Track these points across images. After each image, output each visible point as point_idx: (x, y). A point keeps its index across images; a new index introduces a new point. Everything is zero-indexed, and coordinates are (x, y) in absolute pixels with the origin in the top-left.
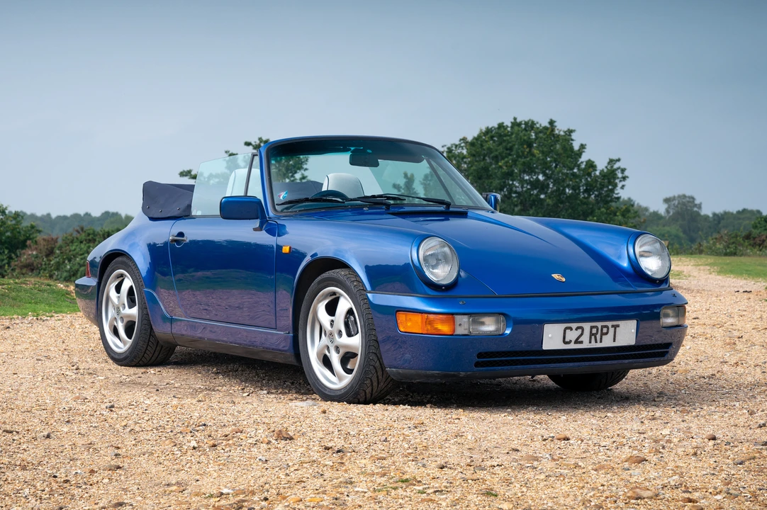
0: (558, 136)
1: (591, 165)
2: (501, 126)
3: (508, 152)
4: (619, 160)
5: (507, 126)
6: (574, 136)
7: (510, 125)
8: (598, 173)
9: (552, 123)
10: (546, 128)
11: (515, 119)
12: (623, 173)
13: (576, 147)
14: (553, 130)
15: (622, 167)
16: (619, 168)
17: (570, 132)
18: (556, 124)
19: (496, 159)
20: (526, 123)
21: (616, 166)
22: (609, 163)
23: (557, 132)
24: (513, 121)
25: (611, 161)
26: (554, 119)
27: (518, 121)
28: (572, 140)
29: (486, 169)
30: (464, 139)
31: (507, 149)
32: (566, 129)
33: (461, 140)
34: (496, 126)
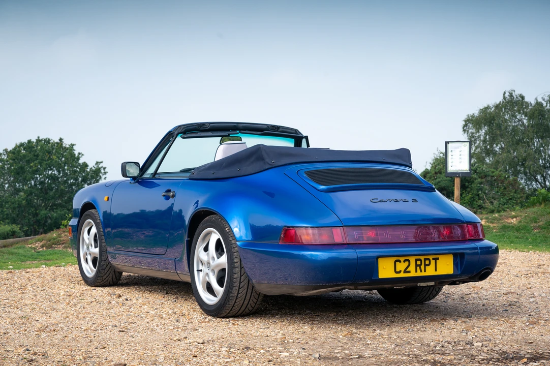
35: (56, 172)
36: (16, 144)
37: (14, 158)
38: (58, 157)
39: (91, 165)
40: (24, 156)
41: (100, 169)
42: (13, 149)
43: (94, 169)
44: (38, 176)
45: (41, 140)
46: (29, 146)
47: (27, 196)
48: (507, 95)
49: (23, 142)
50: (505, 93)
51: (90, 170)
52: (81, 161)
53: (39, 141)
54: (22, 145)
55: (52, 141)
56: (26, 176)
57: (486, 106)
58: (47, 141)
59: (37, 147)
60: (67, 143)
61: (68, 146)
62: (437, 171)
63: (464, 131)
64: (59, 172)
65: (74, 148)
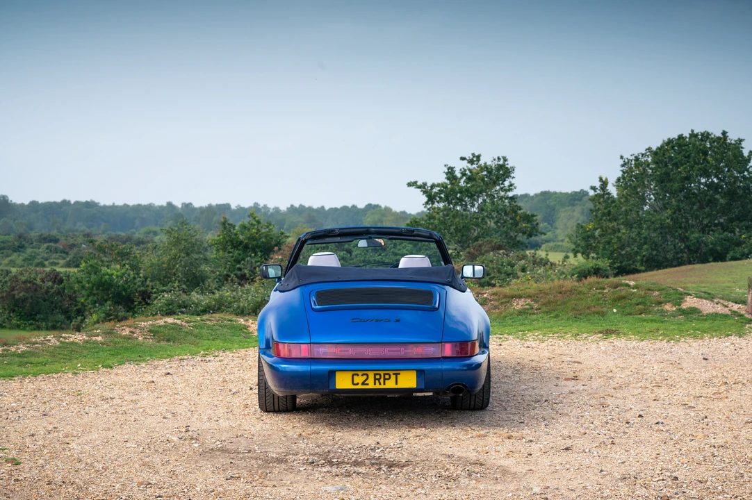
0: (731, 144)
2: (680, 137)
3: (686, 159)
5: (686, 137)
6: (743, 144)
7: (688, 136)
9: (724, 133)
10: (719, 138)
11: (692, 131)
13: (746, 154)
14: (725, 140)
17: (740, 141)
18: (727, 134)
19: (676, 165)
20: (702, 135)
23: (729, 141)
24: (690, 132)
26: (726, 130)
27: (695, 132)
28: (742, 148)
29: (667, 174)
30: (649, 149)
31: (685, 157)
32: (736, 139)
33: (646, 149)
34: (677, 137)
35: (715, 180)
36: (664, 141)
37: (657, 160)
38: (715, 159)
40: (671, 158)
42: (659, 148)
44: (689, 185)
45: (697, 135)
46: (678, 144)
47: (675, 213)
49: (671, 138)
53: (693, 135)
54: (670, 142)
55: (713, 136)
56: (672, 186)
58: (706, 136)
59: (690, 144)
60: (732, 137)
61: (733, 142)
64: (719, 179)
65: (743, 146)
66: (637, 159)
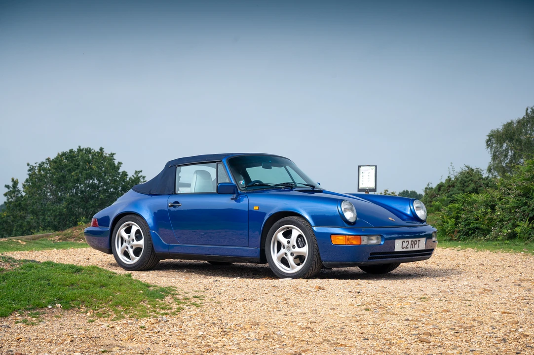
0: (106, 157)
1: (125, 174)
2: (71, 151)
3: (77, 167)
4: (141, 171)
5: (75, 152)
6: (115, 157)
7: (76, 151)
8: (128, 179)
9: (101, 149)
10: (98, 152)
11: (80, 147)
12: (144, 179)
13: (116, 164)
14: (102, 154)
15: (143, 175)
16: (141, 176)
17: (112, 155)
18: (104, 150)
19: (70, 171)
20: (86, 150)
21: (139, 175)
22: (135, 174)
23: (104, 155)
24: (78, 148)
25: (136, 172)
26: (102, 147)
27: (82, 148)
28: (114, 159)
29: (63, 177)
30: (48, 159)
31: (76, 165)
32: (110, 153)
33: (46, 159)
34: (68, 151)
35: (96, 182)
36: (58, 154)
37: (56, 167)
38: (98, 167)
39: (131, 174)
40: (66, 166)
41: (139, 178)
42: (55, 158)
43: (133, 178)
44: (79, 185)
45: (83, 150)
46: (70, 156)
47: (69, 204)
48: (529, 110)
49: (65, 152)
50: (527, 109)
51: (129, 179)
52: (121, 170)
53: (80, 150)
54: (64, 154)
55: (93, 151)
56: (67, 185)
57: (509, 121)
58: (88, 151)
59: (78, 156)
60: (107, 152)
61: (108, 155)
62: (450, 184)
63: (488, 145)
64: (100, 182)
65: (114, 158)
66: (40, 166)
